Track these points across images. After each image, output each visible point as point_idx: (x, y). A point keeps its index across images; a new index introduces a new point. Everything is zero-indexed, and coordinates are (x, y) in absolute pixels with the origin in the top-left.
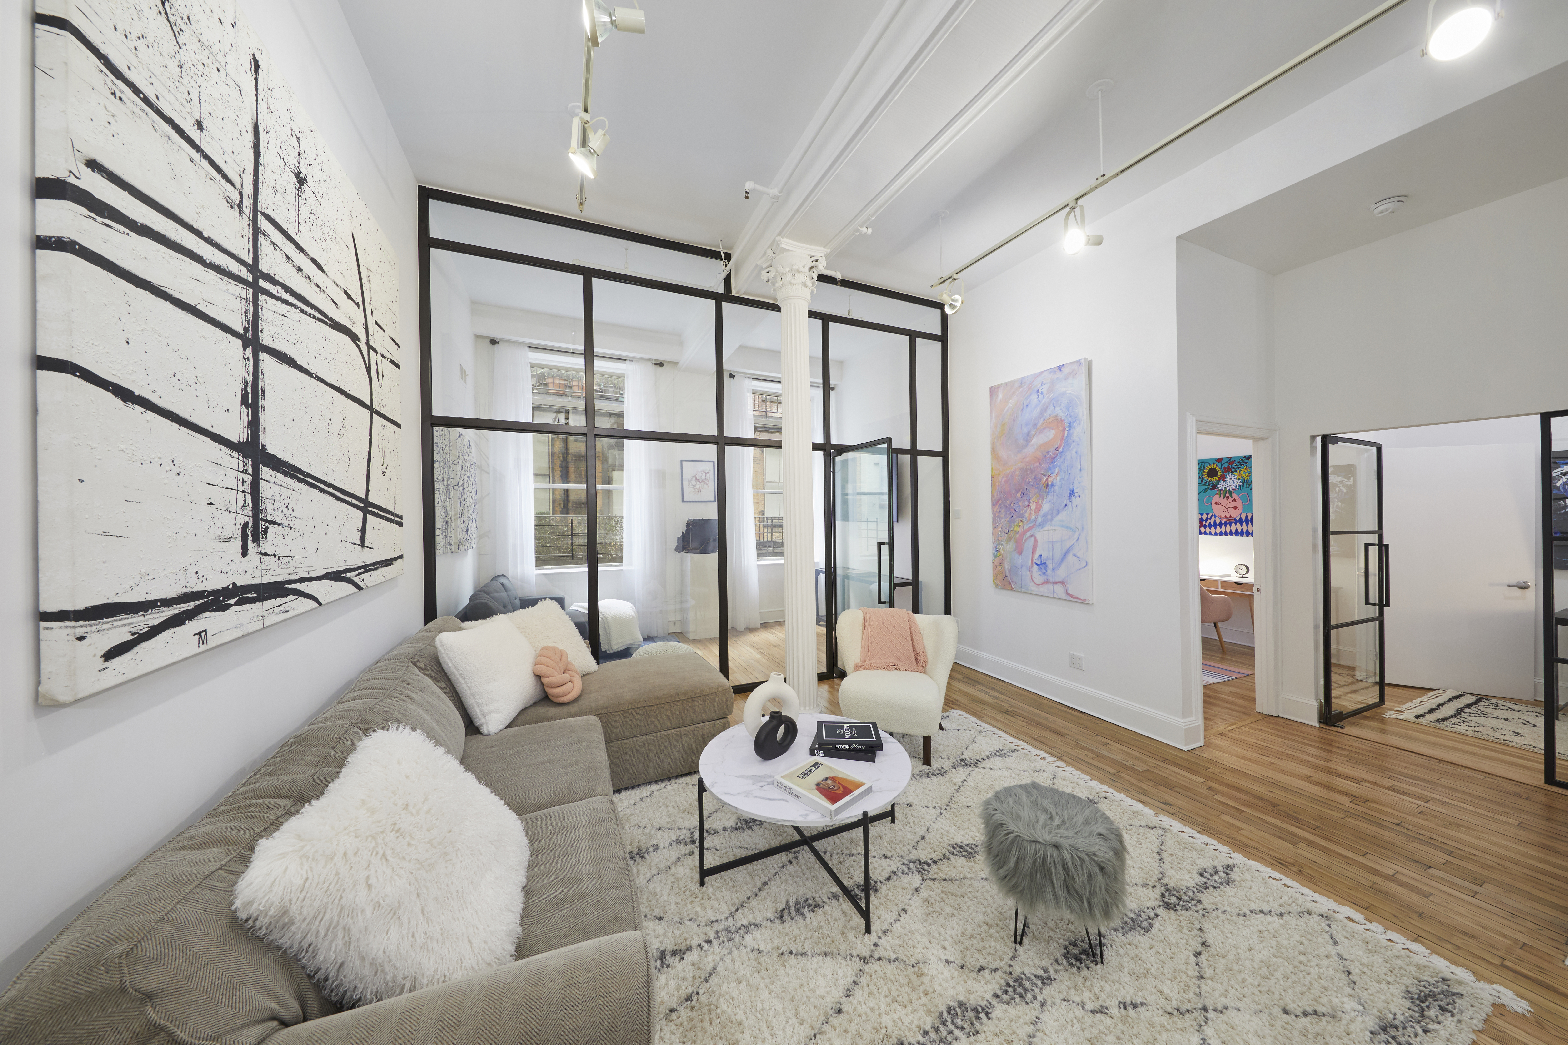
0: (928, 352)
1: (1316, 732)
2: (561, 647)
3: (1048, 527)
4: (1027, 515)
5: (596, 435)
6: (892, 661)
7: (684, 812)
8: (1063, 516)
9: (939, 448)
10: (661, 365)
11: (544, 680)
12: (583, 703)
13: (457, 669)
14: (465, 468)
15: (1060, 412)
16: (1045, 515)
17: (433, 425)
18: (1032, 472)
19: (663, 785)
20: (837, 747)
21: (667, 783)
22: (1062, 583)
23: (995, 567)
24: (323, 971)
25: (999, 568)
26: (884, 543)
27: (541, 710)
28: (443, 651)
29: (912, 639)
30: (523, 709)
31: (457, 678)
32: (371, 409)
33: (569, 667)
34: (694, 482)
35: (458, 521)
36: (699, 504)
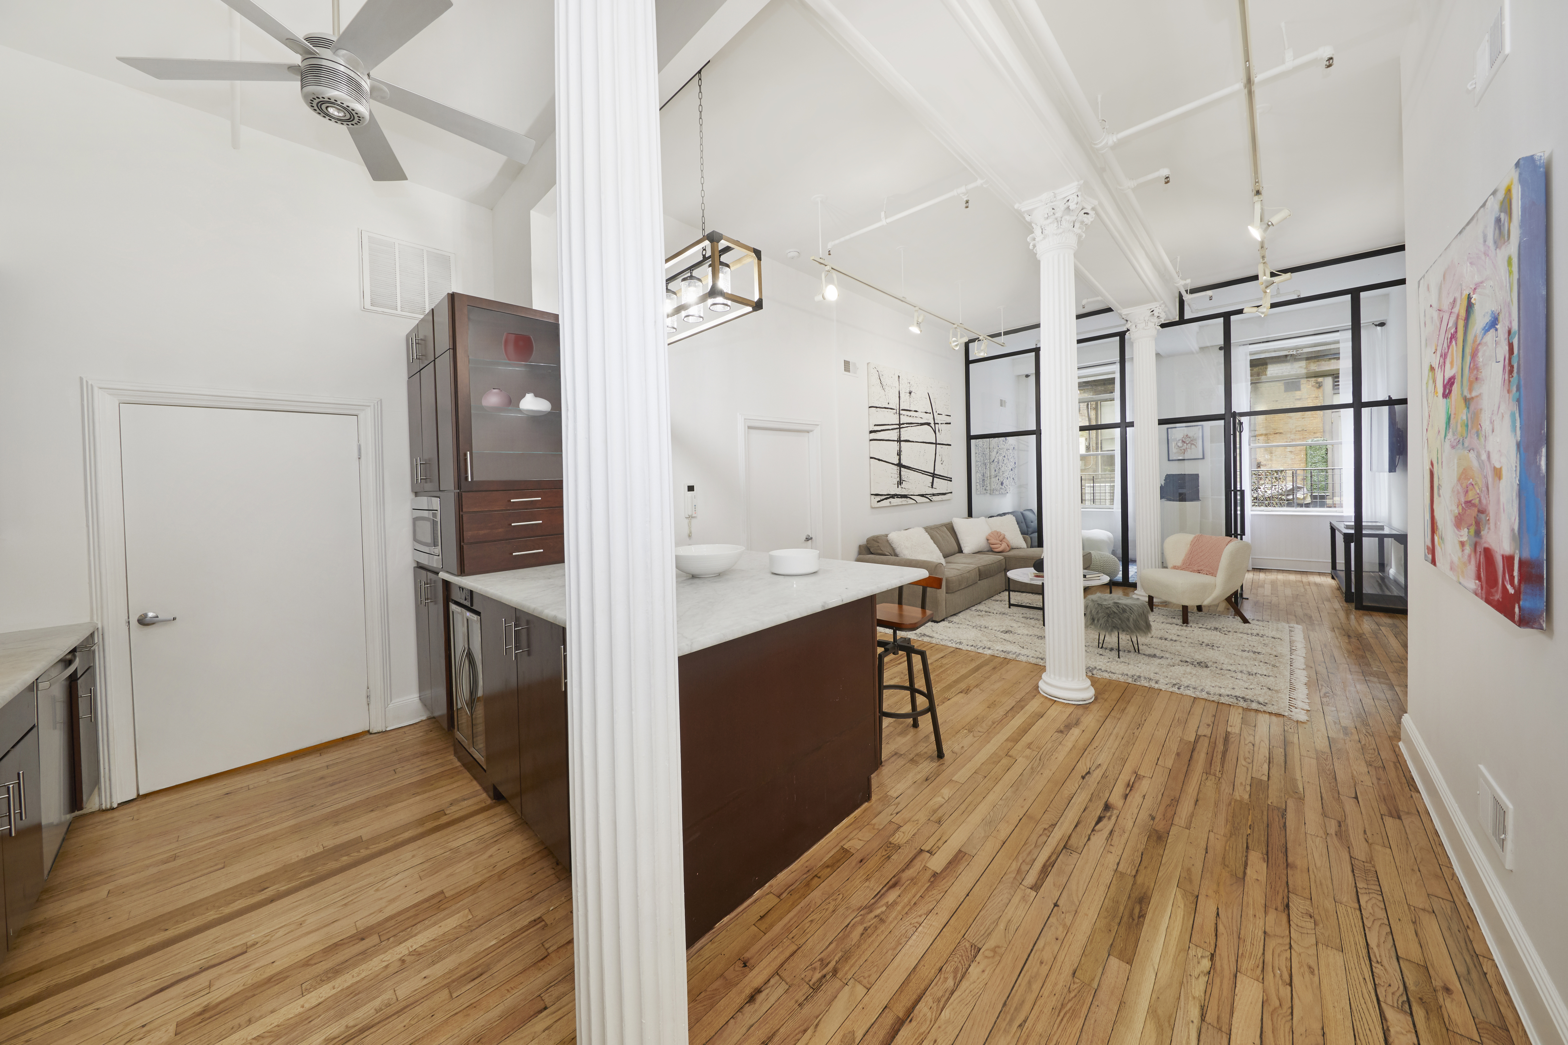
2: (1004, 533)
11: (989, 541)
12: (1004, 554)
14: (1000, 452)
17: (971, 439)
30: (980, 550)
31: (957, 533)
32: (936, 444)
33: (1004, 540)
34: (1180, 444)
35: (993, 479)
36: (1186, 461)
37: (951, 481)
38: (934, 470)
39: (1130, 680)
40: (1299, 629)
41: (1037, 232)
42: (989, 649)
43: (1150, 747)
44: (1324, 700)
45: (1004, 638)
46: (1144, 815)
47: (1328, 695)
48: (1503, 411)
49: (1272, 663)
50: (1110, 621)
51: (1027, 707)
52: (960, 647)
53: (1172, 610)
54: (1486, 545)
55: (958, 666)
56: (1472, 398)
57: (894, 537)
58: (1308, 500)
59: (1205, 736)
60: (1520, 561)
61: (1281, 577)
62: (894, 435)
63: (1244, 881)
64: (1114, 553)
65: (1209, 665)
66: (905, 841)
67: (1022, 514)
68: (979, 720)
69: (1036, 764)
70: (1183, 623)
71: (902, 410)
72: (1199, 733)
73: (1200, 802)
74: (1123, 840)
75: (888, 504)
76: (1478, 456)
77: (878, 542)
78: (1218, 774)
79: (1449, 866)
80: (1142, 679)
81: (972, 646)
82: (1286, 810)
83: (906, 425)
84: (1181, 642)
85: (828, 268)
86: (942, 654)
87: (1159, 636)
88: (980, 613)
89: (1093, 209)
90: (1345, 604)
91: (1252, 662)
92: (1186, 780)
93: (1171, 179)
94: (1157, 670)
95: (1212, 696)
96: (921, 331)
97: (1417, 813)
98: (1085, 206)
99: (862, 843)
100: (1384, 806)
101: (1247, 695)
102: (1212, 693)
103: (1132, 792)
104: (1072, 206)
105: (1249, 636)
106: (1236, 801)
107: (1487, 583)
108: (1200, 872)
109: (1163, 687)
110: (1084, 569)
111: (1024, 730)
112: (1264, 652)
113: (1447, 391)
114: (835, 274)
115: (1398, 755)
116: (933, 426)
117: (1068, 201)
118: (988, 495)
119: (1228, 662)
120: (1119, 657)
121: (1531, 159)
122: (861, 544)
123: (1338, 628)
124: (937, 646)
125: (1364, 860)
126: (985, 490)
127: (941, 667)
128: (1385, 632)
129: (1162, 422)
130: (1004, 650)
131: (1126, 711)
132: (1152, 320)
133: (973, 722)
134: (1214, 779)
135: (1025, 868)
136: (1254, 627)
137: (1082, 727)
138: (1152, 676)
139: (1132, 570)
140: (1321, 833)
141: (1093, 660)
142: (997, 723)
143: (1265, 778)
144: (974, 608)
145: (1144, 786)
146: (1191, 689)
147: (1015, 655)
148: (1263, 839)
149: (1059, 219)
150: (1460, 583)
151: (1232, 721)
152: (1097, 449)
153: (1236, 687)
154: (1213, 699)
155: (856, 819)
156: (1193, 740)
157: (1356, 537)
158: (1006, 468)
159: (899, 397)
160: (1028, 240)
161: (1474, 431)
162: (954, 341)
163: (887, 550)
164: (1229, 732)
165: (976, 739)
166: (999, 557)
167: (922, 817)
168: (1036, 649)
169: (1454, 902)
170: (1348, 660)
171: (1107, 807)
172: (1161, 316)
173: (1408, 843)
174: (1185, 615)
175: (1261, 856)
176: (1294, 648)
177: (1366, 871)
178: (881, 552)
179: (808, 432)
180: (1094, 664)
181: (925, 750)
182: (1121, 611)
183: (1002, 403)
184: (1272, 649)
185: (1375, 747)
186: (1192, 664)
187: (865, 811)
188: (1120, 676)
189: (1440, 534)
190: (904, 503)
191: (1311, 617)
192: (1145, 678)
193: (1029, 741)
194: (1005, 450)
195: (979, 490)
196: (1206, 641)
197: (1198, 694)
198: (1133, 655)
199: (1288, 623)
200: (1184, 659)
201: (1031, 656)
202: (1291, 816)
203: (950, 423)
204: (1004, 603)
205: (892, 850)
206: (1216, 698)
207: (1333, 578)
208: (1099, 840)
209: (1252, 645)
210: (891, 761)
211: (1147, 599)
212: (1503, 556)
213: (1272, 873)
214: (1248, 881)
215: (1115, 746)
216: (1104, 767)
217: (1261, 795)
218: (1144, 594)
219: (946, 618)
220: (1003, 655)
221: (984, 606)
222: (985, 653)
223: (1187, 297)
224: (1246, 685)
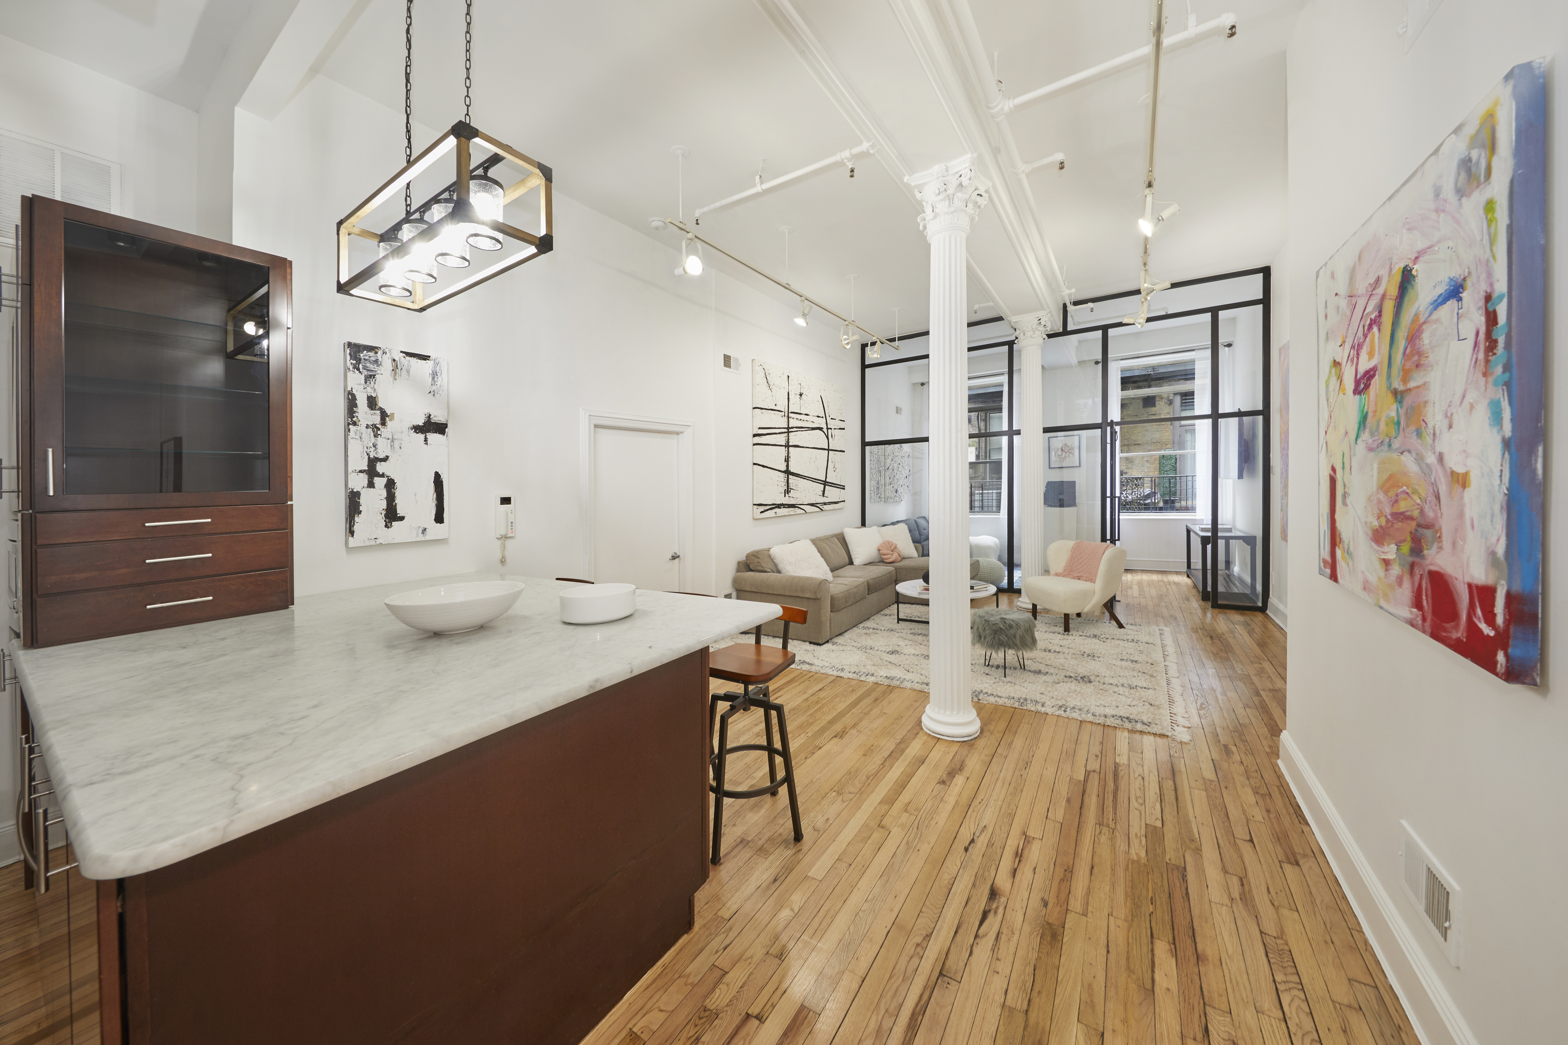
2: (895, 542)
9: (1261, 407)
11: (881, 552)
14: (895, 460)
17: (867, 446)
30: (871, 561)
31: (848, 544)
32: (828, 450)
33: (895, 550)
34: (1060, 453)
35: (887, 487)
36: (1064, 469)
37: (844, 489)
38: (826, 478)
39: (1016, 705)
40: (1167, 630)
41: (928, 210)
42: (873, 675)
43: (1039, 793)
44: (1201, 712)
45: (889, 660)
46: (1035, 902)
47: (1204, 706)
48: (1471, 401)
49: (1150, 673)
50: (997, 638)
51: (907, 751)
52: (842, 674)
53: (1054, 617)
54: (1433, 568)
55: (837, 700)
56: (1410, 390)
57: (776, 551)
58: (1161, 504)
59: (1094, 771)
60: (1509, 596)
61: (1145, 577)
62: (781, 439)
63: (1154, 994)
64: (1000, 559)
65: (1092, 680)
66: (728, 1001)
67: (916, 521)
68: (851, 775)
69: (913, 835)
70: (1065, 631)
71: (792, 413)
72: (1088, 769)
73: (1095, 870)
74: (1012, 950)
75: (774, 515)
76: (1420, 459)
77: (759, 558)
78: (1112, 825)
79: (1359, 929)
80: (1029, 702)
81: (854, 673)
82: (1185, 868)
83: (795, 429)
84: (1064, 653)
85: (690, 236)
86: (820, 686)
87: (1043, 648)
88: (868, 631)
89: (987, 191)
90: (1202, 603)
91: (1131, 673)
92: (1079, 838)
93: (1066, 164)
94: (1043, 690)
95: (1098, 718)
96: (807, 324)
97: (1312, 855)
98: (979, 186)
99: (662, 1016)
100: (1279, 848)
101: (1131, 714)
102: (1097, 714)
103: (1022, 864)
104: (965, 181)
105: (1125, 642)
106: (1133, 861)
107: (1434, 613)
108: (1103, 989)
109: (1049, 711)
110: (971, 579)
111: (902, 785)
112: (1140, 660)
113: (1362, 386)
114: (699, 244)
115: (1280, 776)
116: (825, 430)
117: (961, 176)
118: (882, 503)
119: (1109, 674)
120: (1005, 676)
121: (1527, 67)
122: (740, 560)
123: (1201, 629)
124: (817, 675)
125: (1275, 935)
126: (880, 497)
127: (817, 702)
128: (1240, 631)
129: (1046, 430)
130: (889, 675)
131: (1013, 746)
132: (1039, 329)
133: (844, 778)
134: (1107, 832)
135: (887, 1024)
136: (1129, 632)
137: (966, 773)
138: (1038, 697)
139: (1017, 574)
140: (1226, 901)
141: (979, 681)
142: (872, 778)
143: (1159, 824)
144: (861, 625)
145: (1035, 853)
146: (1077, 711)
147: (899, 682)
148: (1167, 918)
149: (951, 196)
150: (1381, 608)
151: (1119, 748)
152: (986, 458)
153: (1120, 705)
154: (1099, 722)
155: (665, 967)
156: (1082, 778)
157: (1211, 539)
158: (901, 476)
159: (788, 398)
160: (918, 220)
161: (1412, 428)
162: (846, 339)
163: (767, 566)
164: (1118, 764)
165: (846, 804)
166: (890, 568)
167: (758, 952)
168: (922, 673)
169: (1377, 987)
170: (1214, 662)
171: (994, 894)
172: (1047, 325)
173: (1313, 900)
174: (1067, 623)
175: (1167, 947)
176: (1166, 653)
177: (1280, 952)
178: (761, 568)
179: (678, 433)
180: (980, 686)
181: (780, 831)
182: (1008, 628)
183: (898, 410)
184: (1147, 656)
185: (1257, 768)
186: (1076, 680)
187: (681, 950)
188: (1006, 700)
189: (1346, 547)
190: (791, 513)
191: (1176, 618)
192: (1031, 701)
193: (907, 801)
194: (900, 457)
195: (873, 498)
196: (1087, 652)
197: (1084, 717)
198: (1018, 672)
199: (1158, 626)
200: (1068, 674)
201: (916, 681)
202: (1191, 876)
203: (844, 429)
204: (893, 617)
205: (704, 1023)
206: (1101, 720)
207: (1188, 576)
208: (983, 951)
209: (1129, 652)
210: (733, 854)
211: (1031, 607)
212: (1470, 586)
213: (1183, 975)
214: (1158, 995)
215: (1002, 796)
216: (990, 830)
217: (1158, 849)
218: (1028, 601)
219: (831, 639)
220: (886, 682)
221: (873, 622)
222: (868, 681)
223: (1071, 308)
224: (1129, 701)
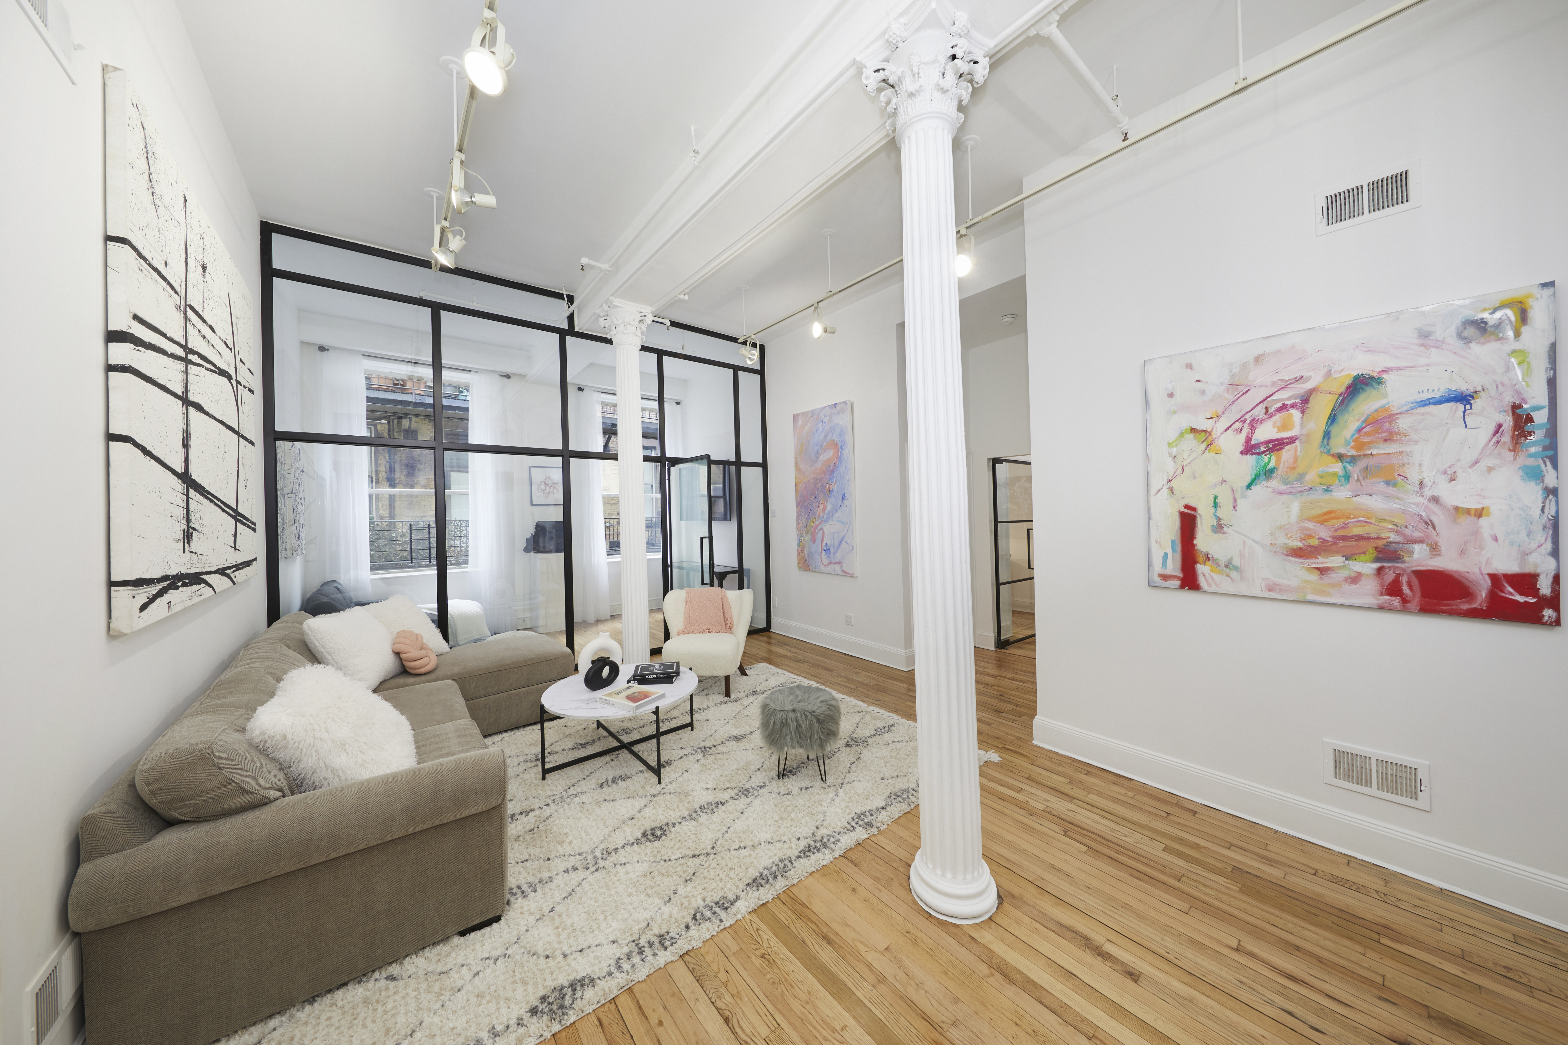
0: (749, 383)
1: (994, 654)
2: (416, 631)
3: (830, 522)
4: (818, 513)
5: (445, 449)
6: (707, 627)
7: (530, 745)
8: (838, 514)
9: (760, 460)
10: (508, 377)
11: (402, 656)
12: (439, 673)
13: (324, 648)
14: (297, 476)
15: (835, 437)
16: (828, 514)
17: (276, 439)
18: (820, 481)
19: (513, 733)
20: (647, 677)
21: (516, 731)
22: (839, 563)
23: (799, 554)
24: (302, 775)
25: (801, 554)
26: (705, 538)
27: (401, 680)
28: (310, 634)
29: (723, 609)
32: (238, 434)
34: (543, 487)
36: (549, 507)
37: (255, 530)
38: (237, 502)
54: (1422, 568)
56: (1370, 455)
62: (174, 376)
71: (190, 307)
75: (166, 612)
76: (1392, 500)
83: (196, 359)
113: (1262, 449)
116: (234, 385)
159: (186, 262)
161: (1376, 480)
189: (1222, 563)
190: (194, 600)
194: (300, 472)
203: (253, 392)
212: (1492, 575)
